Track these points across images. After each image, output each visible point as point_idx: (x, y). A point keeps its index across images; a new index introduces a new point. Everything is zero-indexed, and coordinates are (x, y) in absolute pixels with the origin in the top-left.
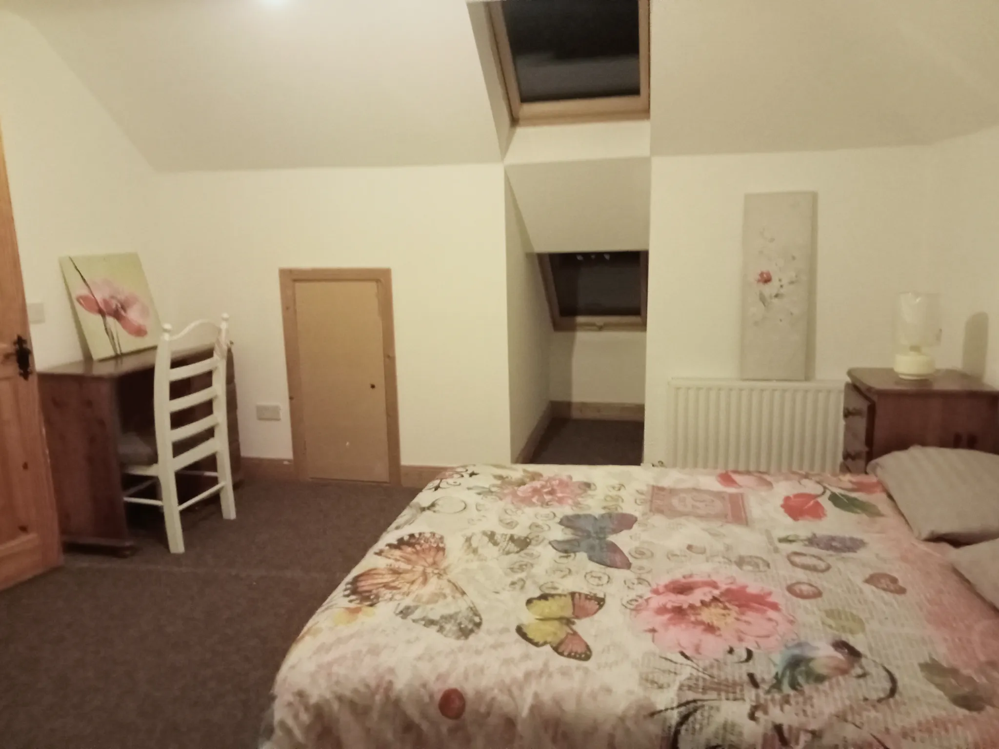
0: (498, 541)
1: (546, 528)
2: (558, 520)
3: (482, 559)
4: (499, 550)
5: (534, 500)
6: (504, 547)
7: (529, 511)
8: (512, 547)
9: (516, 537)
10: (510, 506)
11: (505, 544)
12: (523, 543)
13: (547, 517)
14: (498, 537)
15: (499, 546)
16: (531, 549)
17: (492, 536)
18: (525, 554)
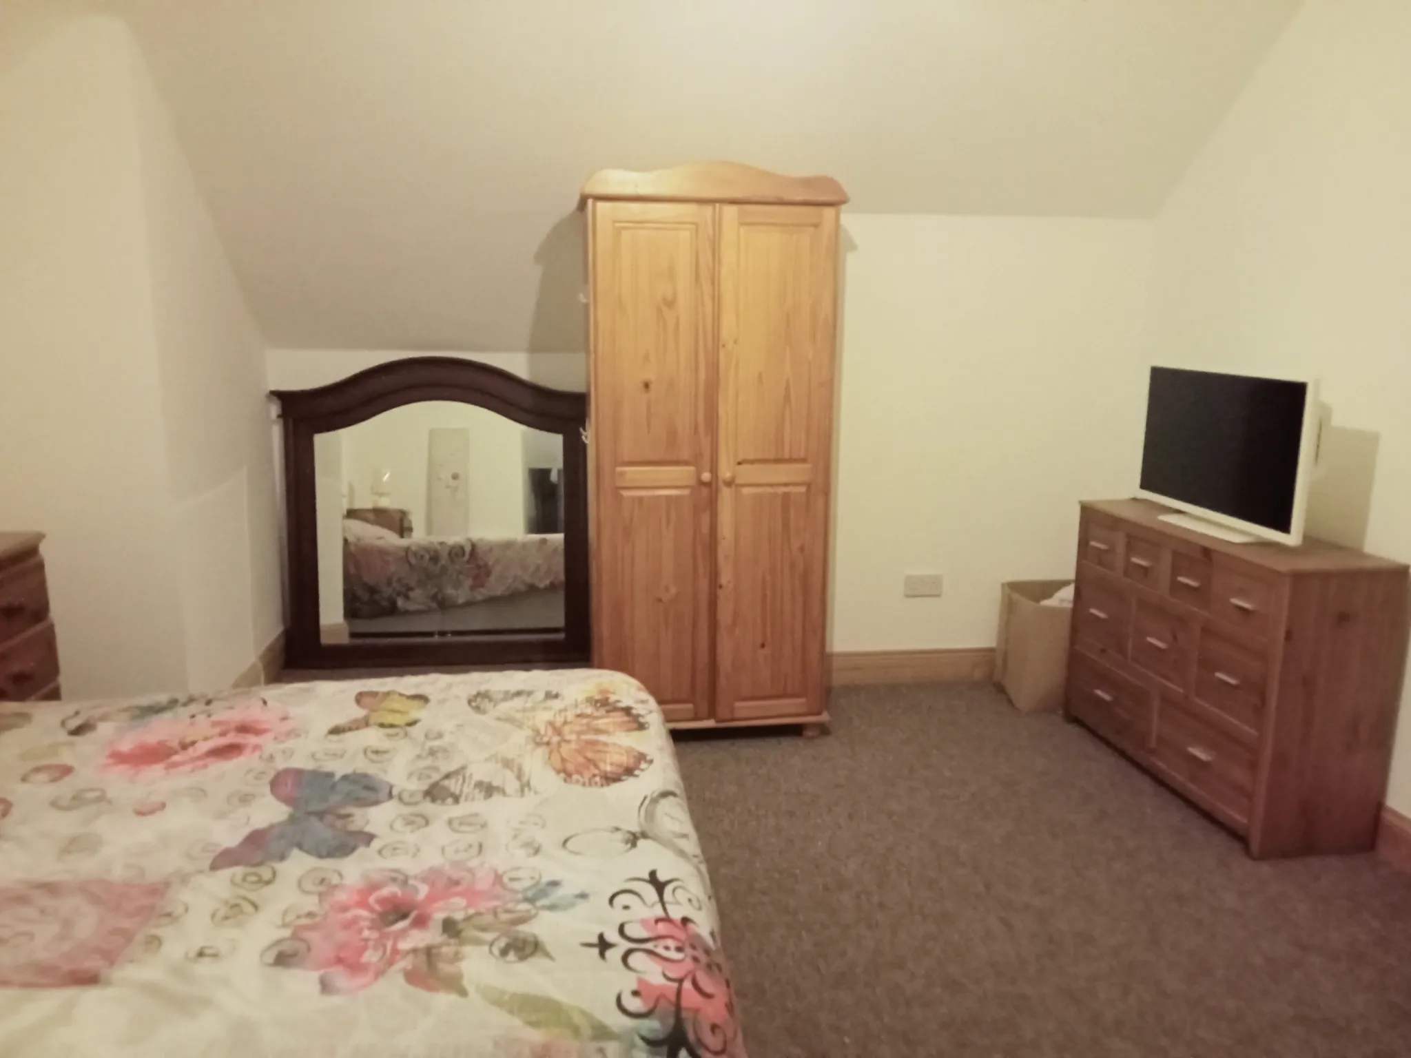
0: (477, 791)
1: (399, 825)
2: (376, 844)
3: (492, 758)
4: (471, 775)
5: (423, 891)
6: (466, 785)
7: (432, 859)
8: (453, 785)
9: (450, 800)
10: (474, 863)
11: (466, 790)
12: (434, 793)
13: (395, 849)
14: (479, 795)
15: (473, 782)
16: (424, 786)
17: (489, 790)
18: (429, 777)
